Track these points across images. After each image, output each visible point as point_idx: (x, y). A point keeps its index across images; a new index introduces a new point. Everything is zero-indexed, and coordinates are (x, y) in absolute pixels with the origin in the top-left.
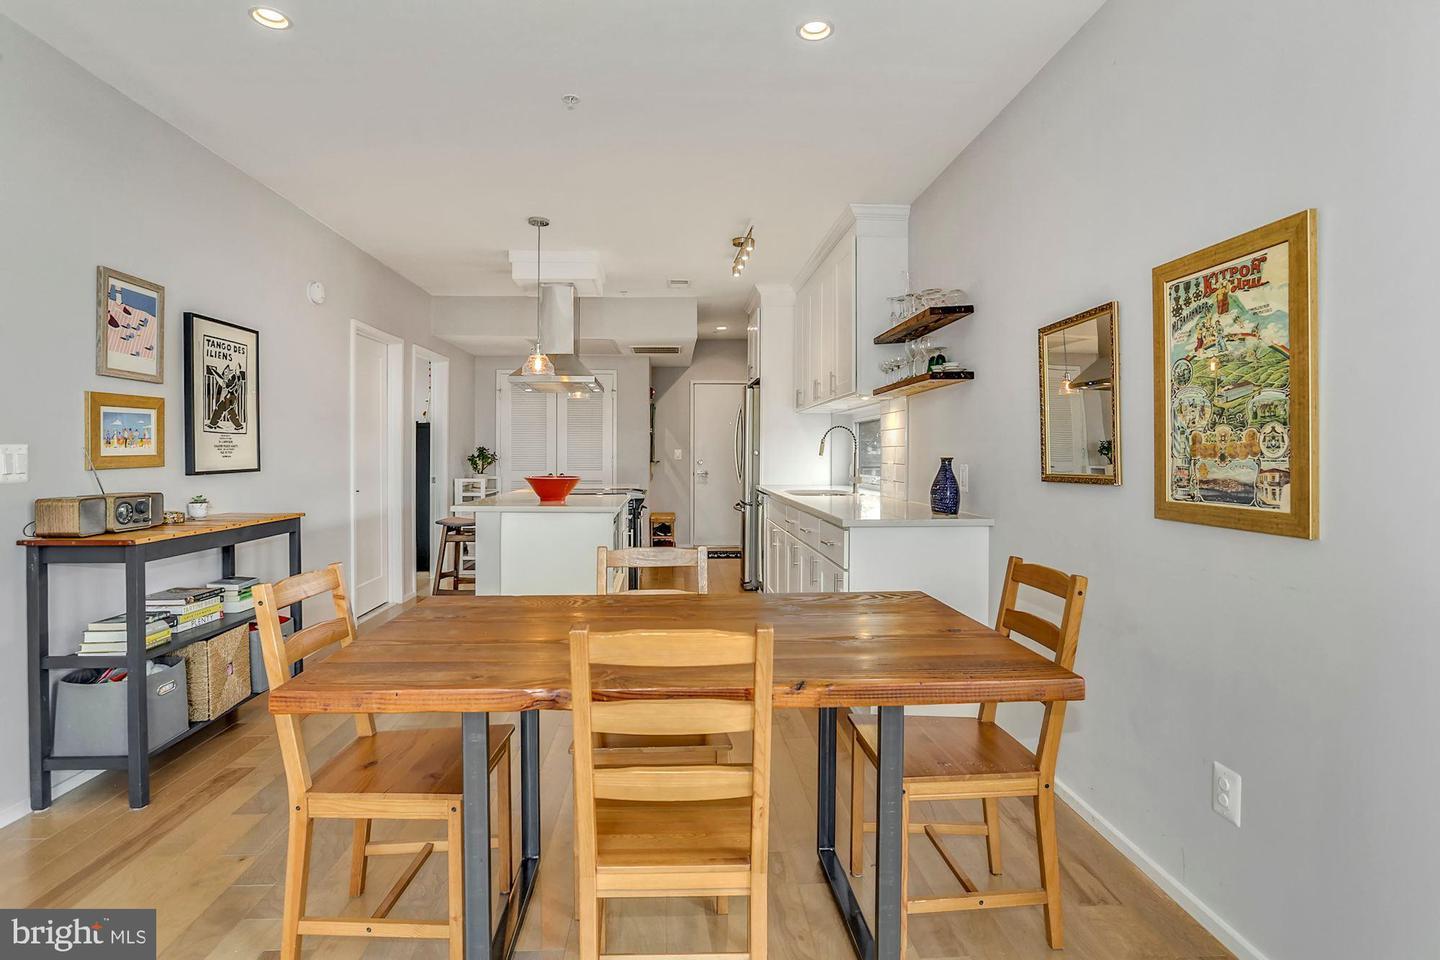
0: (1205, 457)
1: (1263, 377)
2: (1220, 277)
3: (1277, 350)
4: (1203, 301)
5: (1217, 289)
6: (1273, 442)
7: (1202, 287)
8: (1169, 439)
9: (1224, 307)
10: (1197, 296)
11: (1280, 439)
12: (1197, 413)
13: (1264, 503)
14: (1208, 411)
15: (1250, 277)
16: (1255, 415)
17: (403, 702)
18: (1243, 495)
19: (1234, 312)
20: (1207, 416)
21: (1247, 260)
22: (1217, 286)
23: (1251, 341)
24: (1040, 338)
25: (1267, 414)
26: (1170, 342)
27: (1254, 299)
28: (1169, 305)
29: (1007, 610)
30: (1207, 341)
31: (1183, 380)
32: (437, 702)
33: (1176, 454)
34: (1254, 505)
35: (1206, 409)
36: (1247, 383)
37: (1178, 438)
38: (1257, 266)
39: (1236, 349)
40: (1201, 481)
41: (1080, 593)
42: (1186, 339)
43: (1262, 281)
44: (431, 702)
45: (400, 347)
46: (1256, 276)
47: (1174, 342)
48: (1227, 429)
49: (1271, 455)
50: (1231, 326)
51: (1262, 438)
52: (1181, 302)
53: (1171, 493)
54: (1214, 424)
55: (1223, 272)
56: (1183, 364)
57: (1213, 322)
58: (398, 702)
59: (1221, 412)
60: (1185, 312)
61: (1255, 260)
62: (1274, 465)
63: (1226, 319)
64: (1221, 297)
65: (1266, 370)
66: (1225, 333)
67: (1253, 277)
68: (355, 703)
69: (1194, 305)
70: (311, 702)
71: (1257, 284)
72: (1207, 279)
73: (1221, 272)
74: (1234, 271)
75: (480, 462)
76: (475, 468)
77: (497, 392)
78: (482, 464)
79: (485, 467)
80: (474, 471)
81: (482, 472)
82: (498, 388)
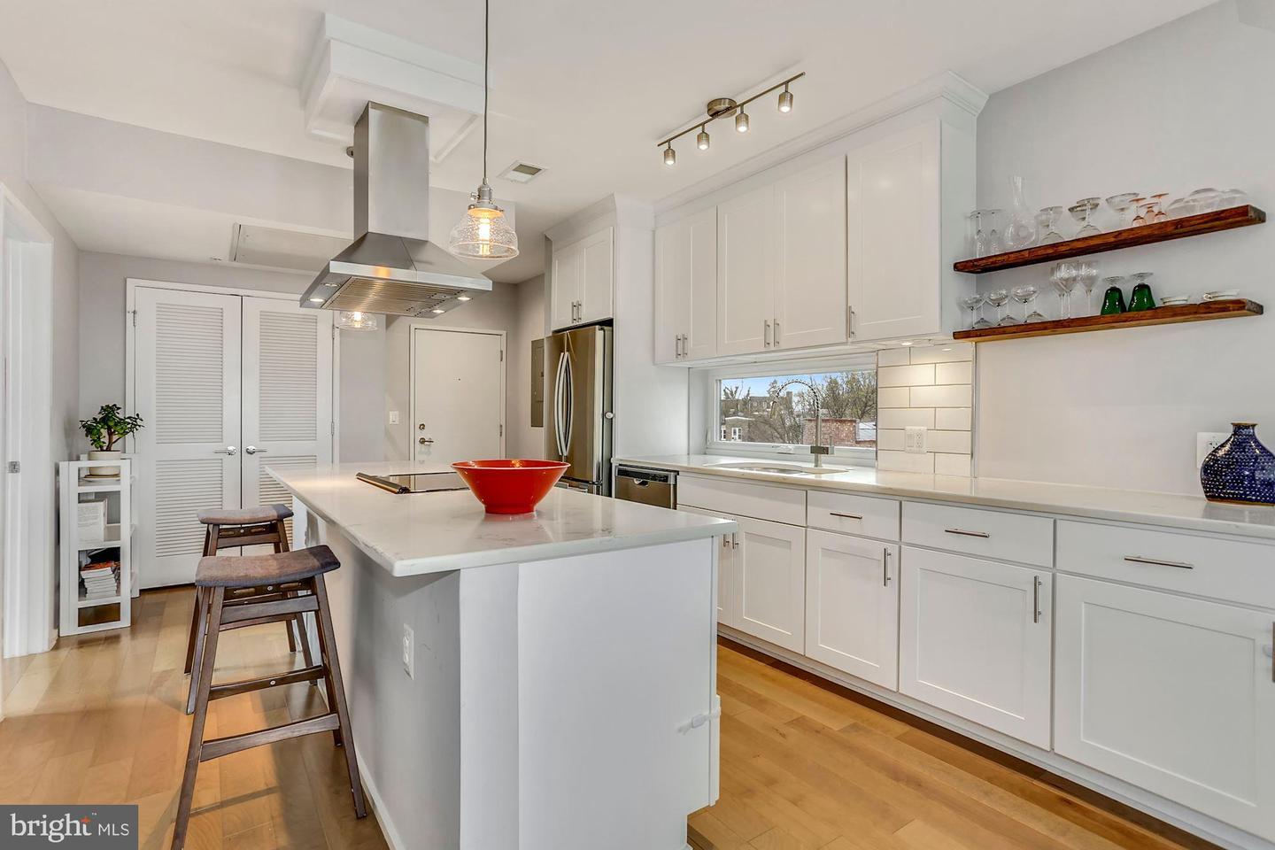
75: (104, 432)
76: (96, 441)
77: (130, 317)
78: (110, 434)
79: (115, 438)
80: (93, 448)
81: (109, 449)
82: (130, 307)
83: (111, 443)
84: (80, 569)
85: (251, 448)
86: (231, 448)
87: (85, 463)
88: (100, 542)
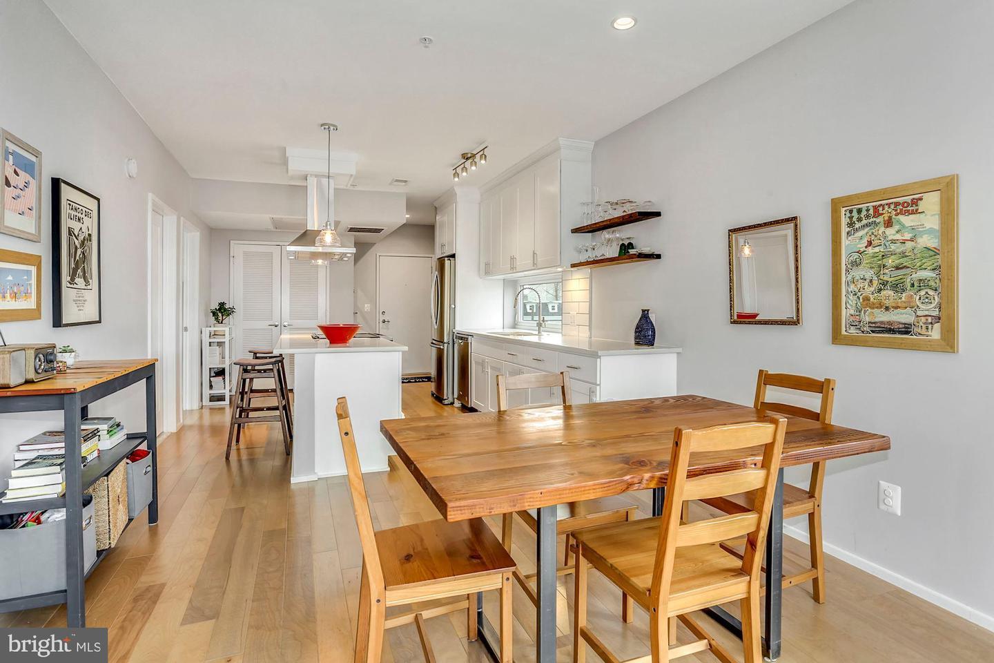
0: (873, 308)
1: (918, 264)
2: (886, 207)
3: (929, 249)
4: (872, 220)
5: (883, 214)
6: (927, 300)
7: (871, 212)
8: (844, 299)
9: (889, 223)
10: (868, 217)
11: (932, 298)
12: (866, 283)
13: (919, 334)
14: (875, 283)
15: (908, 208)
16: (913, 285)
17: (546, 498)
18: (904, 330)
19: (896, 227)
20: (875, 285)
21: (908, 199)
22: (884, 212)
23: (909, 245)
24: (729, 235)
25: (922, 285)
26: (845, 242)
27: (912, 221)
28: (844, 221)
29: (761, 403)
30: (876, 242)
31: (856, 264)
32: (568, 495)
33: (848, 306)
34: (912, 335)
35: (874, 281)
36: (906, 267)
37: (851, 298)
38: (915, 202)
39: (897, 248)
40: (869, 323)
41: (833, 389)
42: (858, 241)
43: (919, 211)
44: (565, 496)
45: (175, 217)
46: (914, 208)
47: (847, 242)
48: (891, 293)
49: (924, 308)
50: (894, 235)
51: (918, 297)
52: (854, 219)
53: (845, 329)
54: (880, 290)
55: (889, 205)
56: (856, 256)
57: (880, 232)
58: (542, 499)
59: (885, 284)
60: (857, 226)
61: (914, 199)
62: (927, 313)
63: (891, 232)
64: (886, 218)
65: (922, 260)
66: (890, 238)
67: (911, 208)
68: (512, 504)
69: (864, 222)
70: (480, 508)
71: (916, 212)
72: (875, 208)
73: (887, 204)
74: (897, 204)
75: (220, 315)
76: (217, 319)
77: (232, 259)
78: (222, 316)
79: (224, 317)
80: (215, 322)
81: (222, 323)
82: (232, 255)
83: (223, 320)
84: (210, 377)
85: (286, 324)
86: (277, 324)
87: (213, 329)
88: (217, 365)
